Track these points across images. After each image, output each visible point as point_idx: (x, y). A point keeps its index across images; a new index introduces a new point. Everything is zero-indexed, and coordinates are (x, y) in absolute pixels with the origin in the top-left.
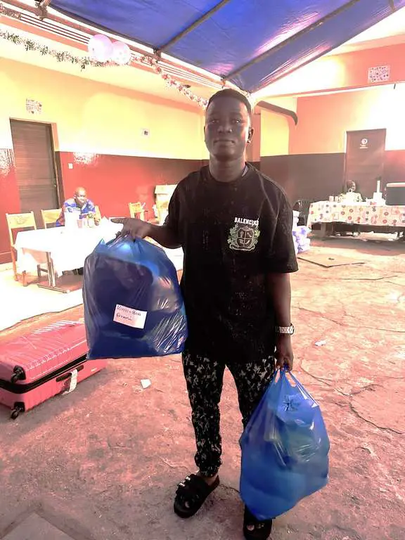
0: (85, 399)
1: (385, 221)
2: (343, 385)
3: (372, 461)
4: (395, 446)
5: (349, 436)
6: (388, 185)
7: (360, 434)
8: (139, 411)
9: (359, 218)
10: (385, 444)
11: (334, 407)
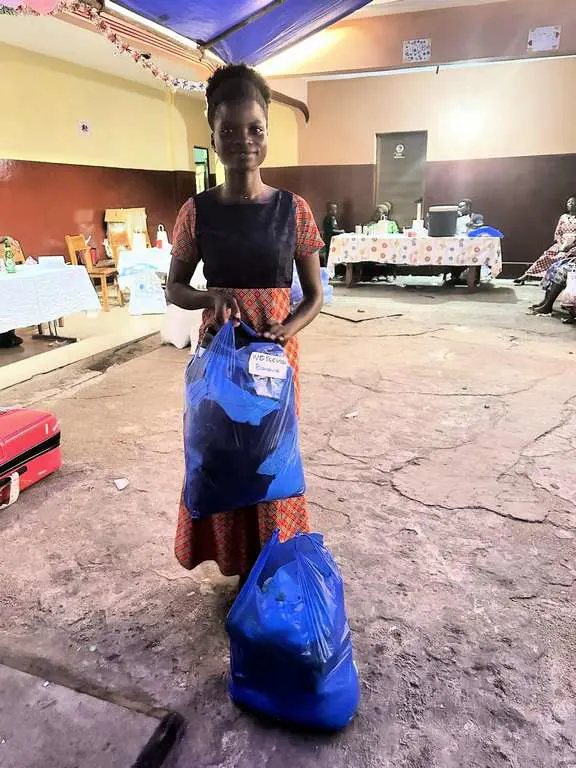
0: (35, 512)
1: (427, 259)
2: (381, 461)
3: (419, 543)
4: (446, 524)
5: (391, 517)
6: (432, 209)
7: (405, 515)
8: (116, 518)
9: (395, 256)
10: (434, 522)
11: (372, 487)
